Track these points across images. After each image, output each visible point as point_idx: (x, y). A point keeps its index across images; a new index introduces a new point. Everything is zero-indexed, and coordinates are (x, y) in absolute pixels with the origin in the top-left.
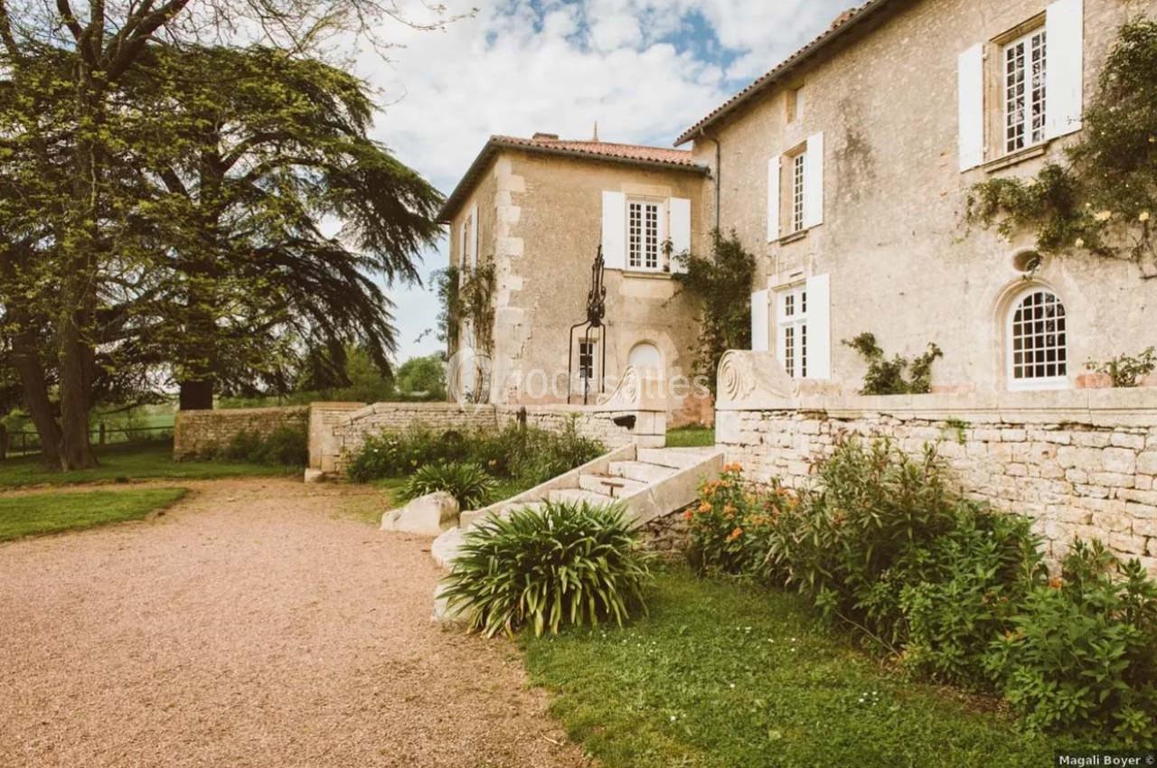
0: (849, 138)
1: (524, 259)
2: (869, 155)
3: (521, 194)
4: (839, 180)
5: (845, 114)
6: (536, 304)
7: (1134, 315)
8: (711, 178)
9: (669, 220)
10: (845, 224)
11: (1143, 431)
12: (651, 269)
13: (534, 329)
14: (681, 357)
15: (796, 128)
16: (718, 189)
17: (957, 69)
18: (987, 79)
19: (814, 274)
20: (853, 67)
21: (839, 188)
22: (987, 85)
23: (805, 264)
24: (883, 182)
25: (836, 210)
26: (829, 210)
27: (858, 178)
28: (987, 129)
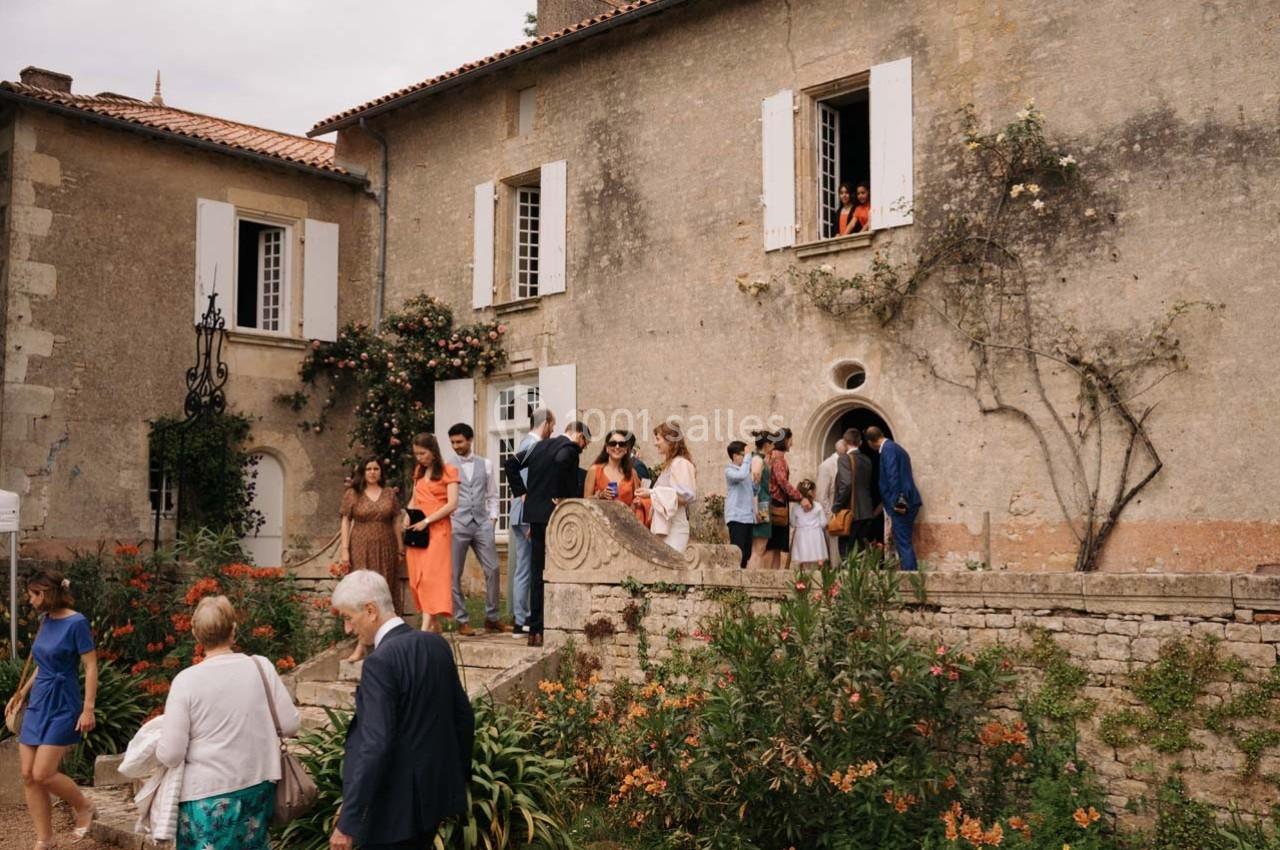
0: (606, 177)
1: (54, 302)
2: (636, 206)
3: (54, 189)
4: (591, 233)
5: (599, 142)
6: (76, 382)
7: (973, 453)
8: (372, 196)
9: (303, 255)
10: (600, 297)
11: (1136, 617)
12: (270, 333)
13: (72, 425)
14: (319, 475)
15: (522, 147)
16: (385, 215)
17: (760, 117)
18: (798, 138)
19: (551, 364)
20: (611, 81)
21: (591, 245)
22: (799, 146)
23: (537, 347)
24: (656, 248)
25: (586, 275)
26: (574, 274)
27: (621, 237)
28: (799, 200)
